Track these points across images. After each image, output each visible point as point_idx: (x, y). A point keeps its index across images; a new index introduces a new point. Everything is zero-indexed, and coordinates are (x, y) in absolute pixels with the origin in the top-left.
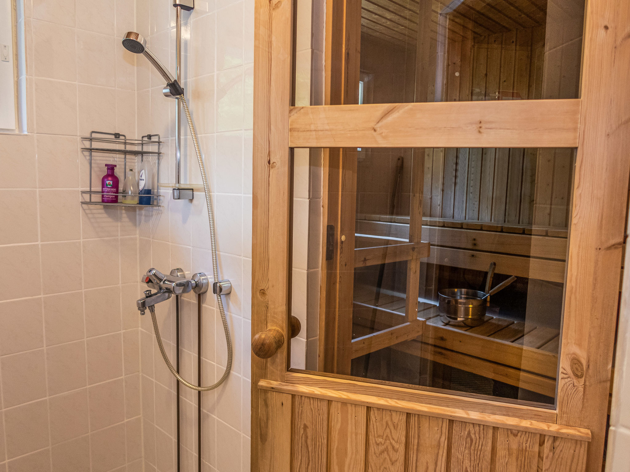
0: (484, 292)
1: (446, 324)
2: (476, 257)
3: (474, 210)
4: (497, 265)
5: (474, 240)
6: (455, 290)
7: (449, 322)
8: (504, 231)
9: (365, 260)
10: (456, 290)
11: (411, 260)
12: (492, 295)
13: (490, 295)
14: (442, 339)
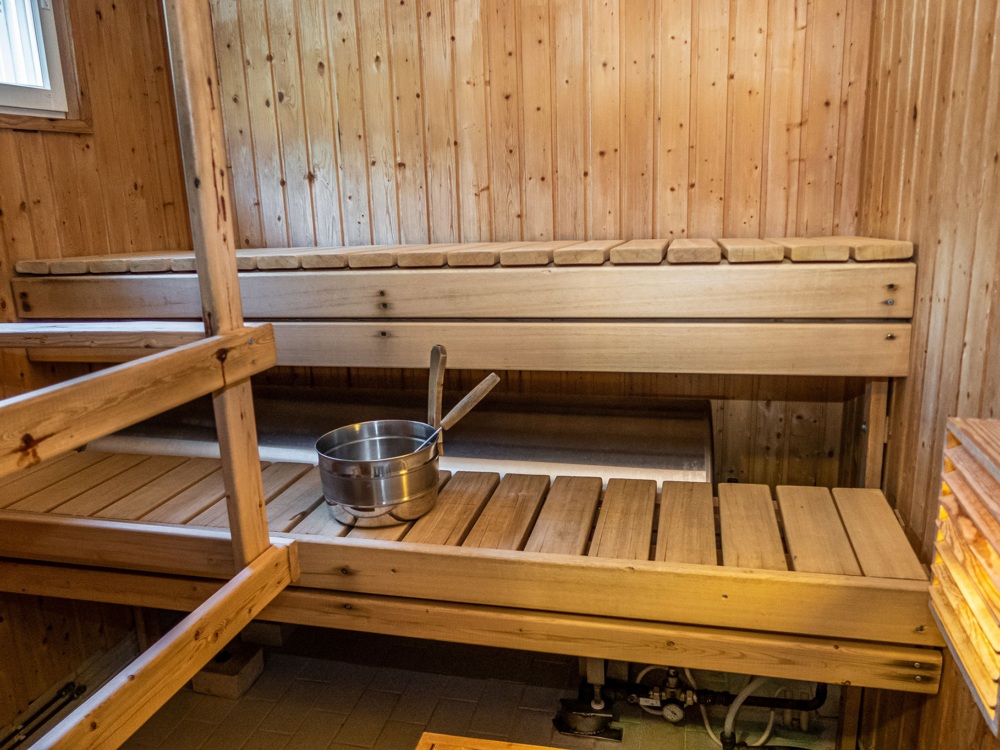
0: (427, 423)
1: (349, 528)
2: (391, 336)
3: (359, 223)
4: (447, 349)
5: (382, 293)
6: (354, 429)
7: (356, 519)
8: (450, 263)
9: (29, 442)
10: (357, 427)
11: (221, 391)
12: (447, 429)
13: (443, 430)
14: (345, 571)
